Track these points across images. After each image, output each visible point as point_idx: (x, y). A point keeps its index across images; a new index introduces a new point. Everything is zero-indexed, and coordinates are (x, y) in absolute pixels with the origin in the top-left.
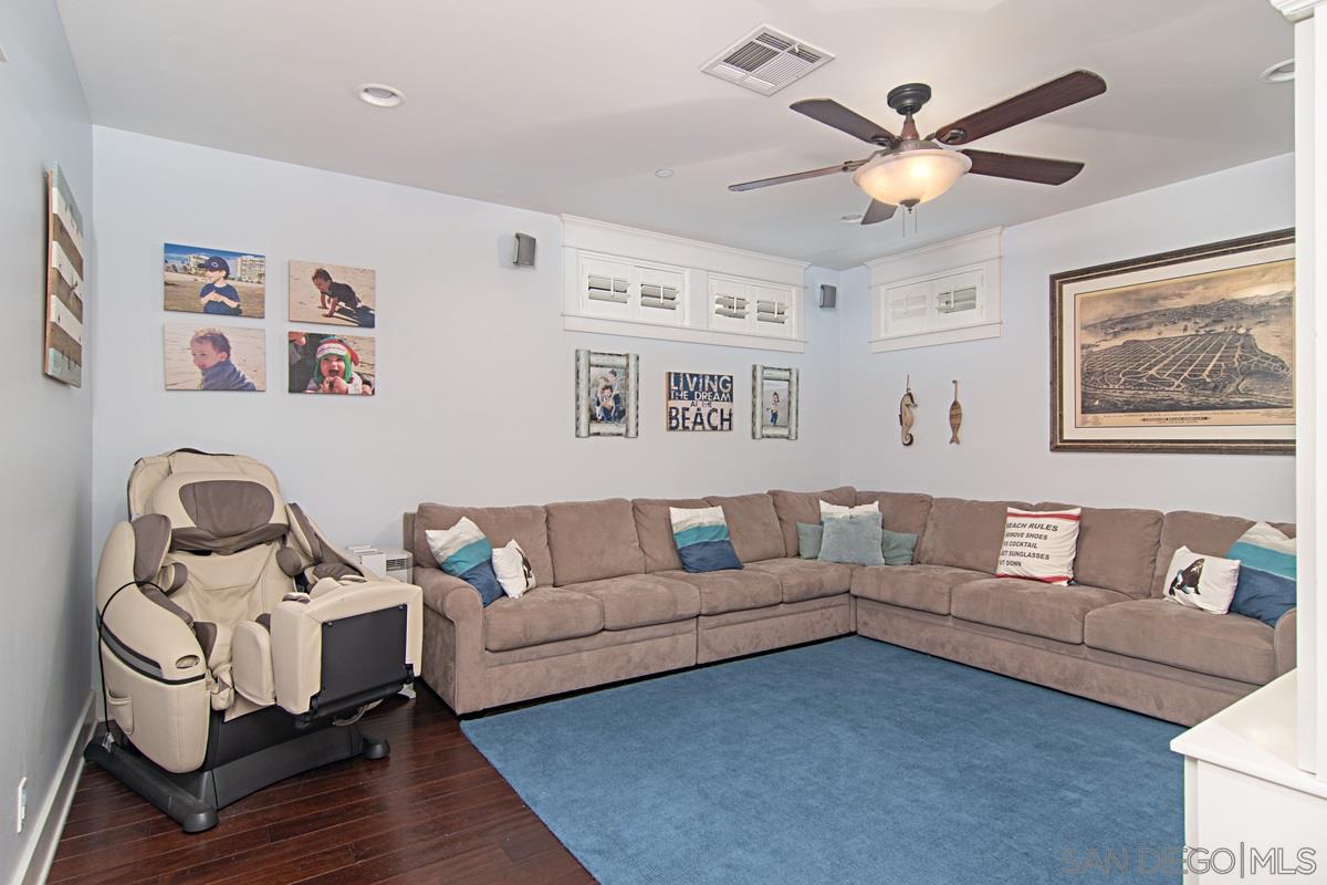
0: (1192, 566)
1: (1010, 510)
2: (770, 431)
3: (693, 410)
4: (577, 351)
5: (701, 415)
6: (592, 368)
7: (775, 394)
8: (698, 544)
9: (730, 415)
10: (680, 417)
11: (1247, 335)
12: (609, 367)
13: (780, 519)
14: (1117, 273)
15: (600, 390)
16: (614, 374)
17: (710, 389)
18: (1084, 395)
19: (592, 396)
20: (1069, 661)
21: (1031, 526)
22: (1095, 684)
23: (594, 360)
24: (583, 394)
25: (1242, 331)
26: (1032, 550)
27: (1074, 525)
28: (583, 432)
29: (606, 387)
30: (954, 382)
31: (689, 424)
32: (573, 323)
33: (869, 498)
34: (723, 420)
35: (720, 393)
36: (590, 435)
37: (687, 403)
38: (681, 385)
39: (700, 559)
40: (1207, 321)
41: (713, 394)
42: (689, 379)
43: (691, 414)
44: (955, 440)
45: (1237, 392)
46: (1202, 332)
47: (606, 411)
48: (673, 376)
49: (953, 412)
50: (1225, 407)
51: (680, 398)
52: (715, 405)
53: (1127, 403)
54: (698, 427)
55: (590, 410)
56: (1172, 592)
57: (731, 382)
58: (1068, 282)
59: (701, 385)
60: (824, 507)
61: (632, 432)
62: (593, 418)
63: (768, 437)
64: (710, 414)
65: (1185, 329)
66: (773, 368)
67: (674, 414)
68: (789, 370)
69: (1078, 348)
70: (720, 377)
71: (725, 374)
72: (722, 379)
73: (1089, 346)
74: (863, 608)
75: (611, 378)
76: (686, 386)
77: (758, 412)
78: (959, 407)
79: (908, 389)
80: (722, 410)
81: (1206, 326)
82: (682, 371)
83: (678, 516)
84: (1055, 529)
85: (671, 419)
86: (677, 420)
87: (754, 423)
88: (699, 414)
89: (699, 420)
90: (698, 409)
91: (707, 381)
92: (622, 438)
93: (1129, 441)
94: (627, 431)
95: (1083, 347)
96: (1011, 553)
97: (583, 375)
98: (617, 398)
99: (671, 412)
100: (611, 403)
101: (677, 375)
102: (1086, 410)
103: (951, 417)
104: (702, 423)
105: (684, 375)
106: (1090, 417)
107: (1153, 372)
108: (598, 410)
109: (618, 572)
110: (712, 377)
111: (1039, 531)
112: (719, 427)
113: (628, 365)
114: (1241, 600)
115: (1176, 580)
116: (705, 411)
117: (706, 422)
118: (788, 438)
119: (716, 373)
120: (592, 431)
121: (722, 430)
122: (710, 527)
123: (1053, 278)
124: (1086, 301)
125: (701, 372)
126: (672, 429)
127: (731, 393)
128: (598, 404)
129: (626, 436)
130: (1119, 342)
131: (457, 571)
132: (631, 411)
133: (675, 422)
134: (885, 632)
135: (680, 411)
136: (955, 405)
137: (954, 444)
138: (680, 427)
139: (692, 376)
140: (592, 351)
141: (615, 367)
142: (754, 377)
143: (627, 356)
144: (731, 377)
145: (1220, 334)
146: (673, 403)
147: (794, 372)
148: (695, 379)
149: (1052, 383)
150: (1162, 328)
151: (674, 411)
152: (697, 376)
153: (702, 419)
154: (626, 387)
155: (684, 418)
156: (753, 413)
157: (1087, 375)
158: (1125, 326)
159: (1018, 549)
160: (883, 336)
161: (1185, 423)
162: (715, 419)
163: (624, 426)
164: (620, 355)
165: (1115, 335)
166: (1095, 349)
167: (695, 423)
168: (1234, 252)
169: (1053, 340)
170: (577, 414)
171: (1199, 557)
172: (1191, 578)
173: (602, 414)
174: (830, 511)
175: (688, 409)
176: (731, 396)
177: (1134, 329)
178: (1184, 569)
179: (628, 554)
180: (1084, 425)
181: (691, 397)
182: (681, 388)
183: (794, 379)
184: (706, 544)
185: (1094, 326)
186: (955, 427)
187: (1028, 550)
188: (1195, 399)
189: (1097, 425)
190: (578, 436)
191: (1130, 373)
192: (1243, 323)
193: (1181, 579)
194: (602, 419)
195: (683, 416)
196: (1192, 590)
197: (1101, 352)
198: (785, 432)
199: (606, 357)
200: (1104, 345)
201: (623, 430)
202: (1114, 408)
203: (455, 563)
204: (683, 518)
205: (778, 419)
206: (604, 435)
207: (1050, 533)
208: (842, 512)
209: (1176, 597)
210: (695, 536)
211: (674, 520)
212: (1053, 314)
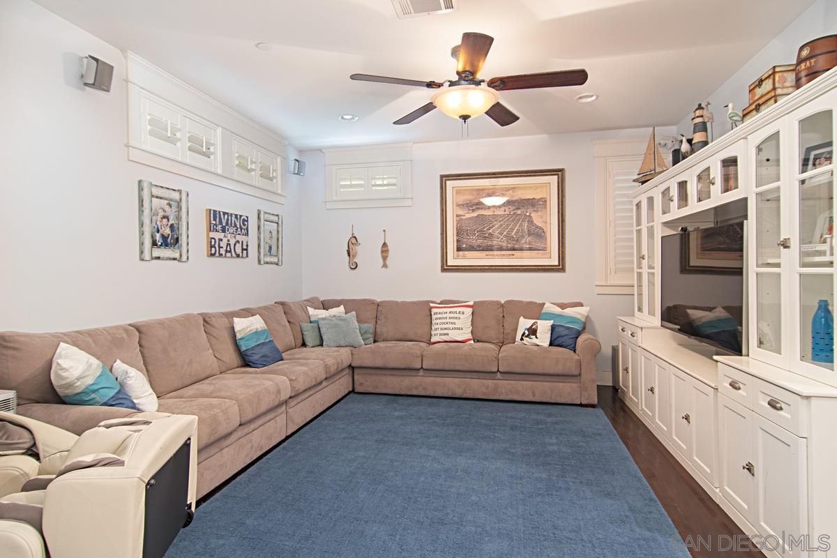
0: (532, 326)
1: (432, 305)
2: (268, 259)
3: (225, 241)
4: (140, 182)
5: (230, 244)
6: (153, 199)
7: (270, 232)
8: (259, 345)
9: (247, 246)
10: (217, 246)
11: (530, 216)
12: (166, 199)
13: (289, 322)
14: (474, 179)
15: (159, 219)
16: (170, 205)
17: (235, 226)
18: (458, 241)
19: (154, 224)
20: (490, 382)
21: (450, 313)
22: (504, 391)
23: (156, 191)
24: (147, 221)
25: (528, 214)
26: (454, 326)
27: (470, 310)
28: (147, 256)
29: (164, 217)
30: (384, 231)
31: (222, 251)
32: (135, 155)
33: (336, 304)
34: (243, 249)
35: (241, 228)
36: (152, 259)
37: (221, 235)
38: (218, 220)
39: (263, 356)
40: (514, 208)
41: (237, 230)
42: (222, 216)
43: (223, 244)
44: (385, 266)
45: (526, 243)
46: (512, 213)
47: (164, 238)
48: (212, 212)
49: (384, 249)
50: (521, 249)
51: (217, 231)
52: (239, 238)
53: (479, 246)
54: (229, 255)
55: (152, 236)
56: (522, 339)
57: (247, 221)
58: (449, 180)
59: (230, 221)
60: (311, 311)
61: (184, 258)
62: (154, 244)
63: (267, 263)
64: (235, 245)
65: (505, 211)
66: (269, 214)
67: (213, 243)
68: (277, 215)
69: (455, 216)
70: (241, 216)
71: (244, 214)
72: (242, 218)
73: (461, 215)
74: (358, 374)
75: (167, 208)
76: (221, 223)
77: (262, 244)
78: (387, 246)
79: (353, 234)
80: (242, 242)
81: (514, 210)
82: (218, 209)
83: (241, 325)
84: (463, 313)
85: (211, 247)
86: (215, 248)
87: (259, 252)
88: (228, 244)
89: (228, 249)
90: (228, 241)
91: (233, 219)
92: (176, 262)
93: (480, 266)
94: (181, 256)
95: (457, 216)
96: (441, 329)
97: (146, 204)
98: (172, 227)
99: (211, 242)
100: (167, 231)
101: (215, 211)
102: (459, 249)
103: (382, 252)
104: (230, 251)
105: (219, 212)
106: (461, 253)
107: (491, 231)
108: (158, 236)
109: (203, 376)
110: (236, 216)
111: (455, 315)
112: (241, 254)
113: (181, 200)
114: (553, 339)
115: (524, 333)
116: (232, 242)
117: (233, 251)
118: (277, 264)
119: (239, 213)
120: (154, 255)
121: (242, 257)
122: (262, 331)
123: (442, 177)
124: (459, 192)
125: (230, 212)
126: (213, 255)
127: (247, 229)
128: (158, 231)
129: (180, 261)
130: (475, 214)
131: (98, 399)
132: (183, 240)
133: (213, 250)
134: (377, 387)
135: (217, 241)
136: (385, 244)
137: (384, 268)
138: (217, 254)
139: (224, 213)
140: (154, 183)
141: (171, 200)
142: (259, 218)
143: (180, 191)
144: (247, 217)
145: (520, 215)
146: (212, 235)
147: (280, 217)
148: (226, 216)
149: (442, 234)
150: (495, 209)
151: (213, 240)
152: (227, 214)
153: (230, 248)
154: (179, 218)
155: (220, 247)
156: (259, 246)
157: (459, 232)
158: (478, 206)
159: (446, 326)
160: (334, 198)
161: (505, 257)
162: (239, 250)
163: (178, 251)
164: (174, 190)
165: (473, 210)
166: (463, 218)
167: (226, 251)
168: (525, 176)
169: (442, 210)
170: (140, 238)
171: (534, 321)
172: (532, 331)
173: (161, 241)
174: (316, 313)
175: (221, 240)
176: (248, 231)
177: (482, 209)
178: (528, 327)
179: (208, 360)
180: (458, 258)
181: (224, 230)
182: (218, 223)
183: (280, 223)
184: (263, 344)
185: (463, 205)
186: (385, 258)
187: (451, 326)
188: (509, 245)
189: (464, 257)
190: (143, 260)
191: (480, 231)
192: (528, 210)
193: (527, 333)
194: (161, 245)
195: (219, 245)
196: (534, 337)
197: (466, 219)
198: (275, 260)
199: (164, 190)
200: (468, 216)
201: (177, 255)
202: (471, 248)
203: (94, 391)
204: (245, 326)
205: (272, 251)
206: (163, 259)
207: (461, 316)
208: (322, 313)
209: (524, 342)
210: (255, 340)
211: (237, 328)
212: (442, 196)
